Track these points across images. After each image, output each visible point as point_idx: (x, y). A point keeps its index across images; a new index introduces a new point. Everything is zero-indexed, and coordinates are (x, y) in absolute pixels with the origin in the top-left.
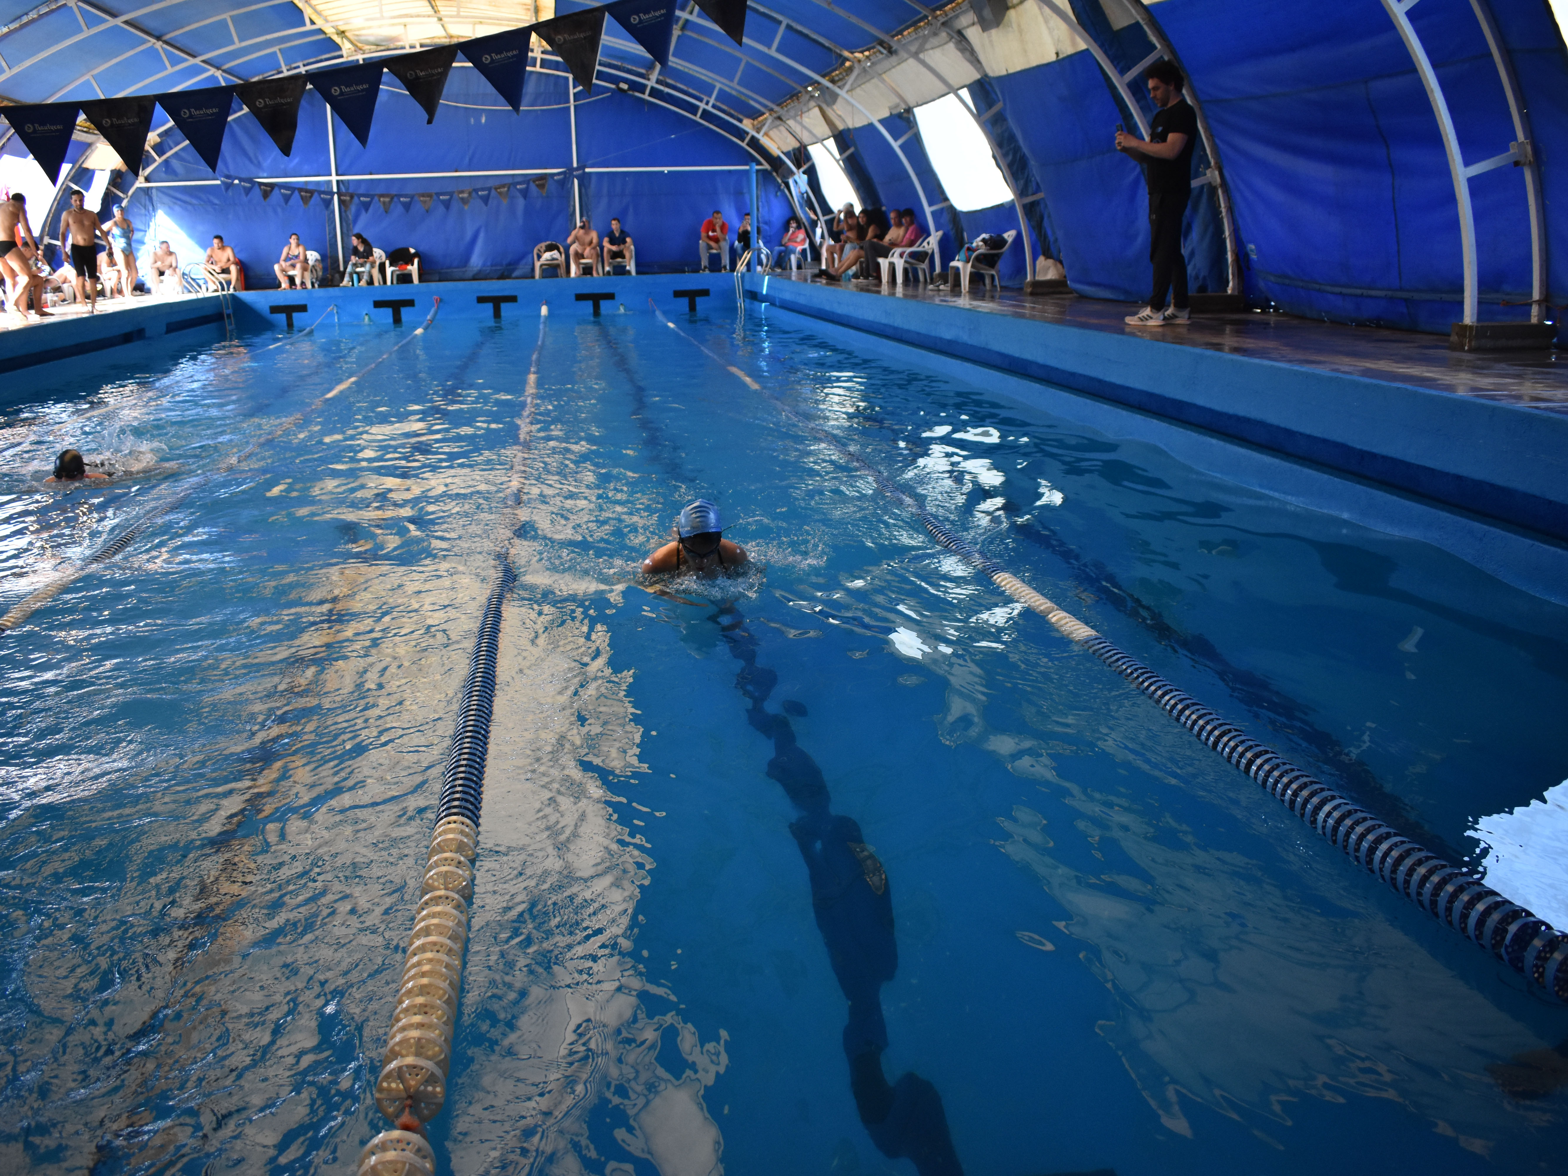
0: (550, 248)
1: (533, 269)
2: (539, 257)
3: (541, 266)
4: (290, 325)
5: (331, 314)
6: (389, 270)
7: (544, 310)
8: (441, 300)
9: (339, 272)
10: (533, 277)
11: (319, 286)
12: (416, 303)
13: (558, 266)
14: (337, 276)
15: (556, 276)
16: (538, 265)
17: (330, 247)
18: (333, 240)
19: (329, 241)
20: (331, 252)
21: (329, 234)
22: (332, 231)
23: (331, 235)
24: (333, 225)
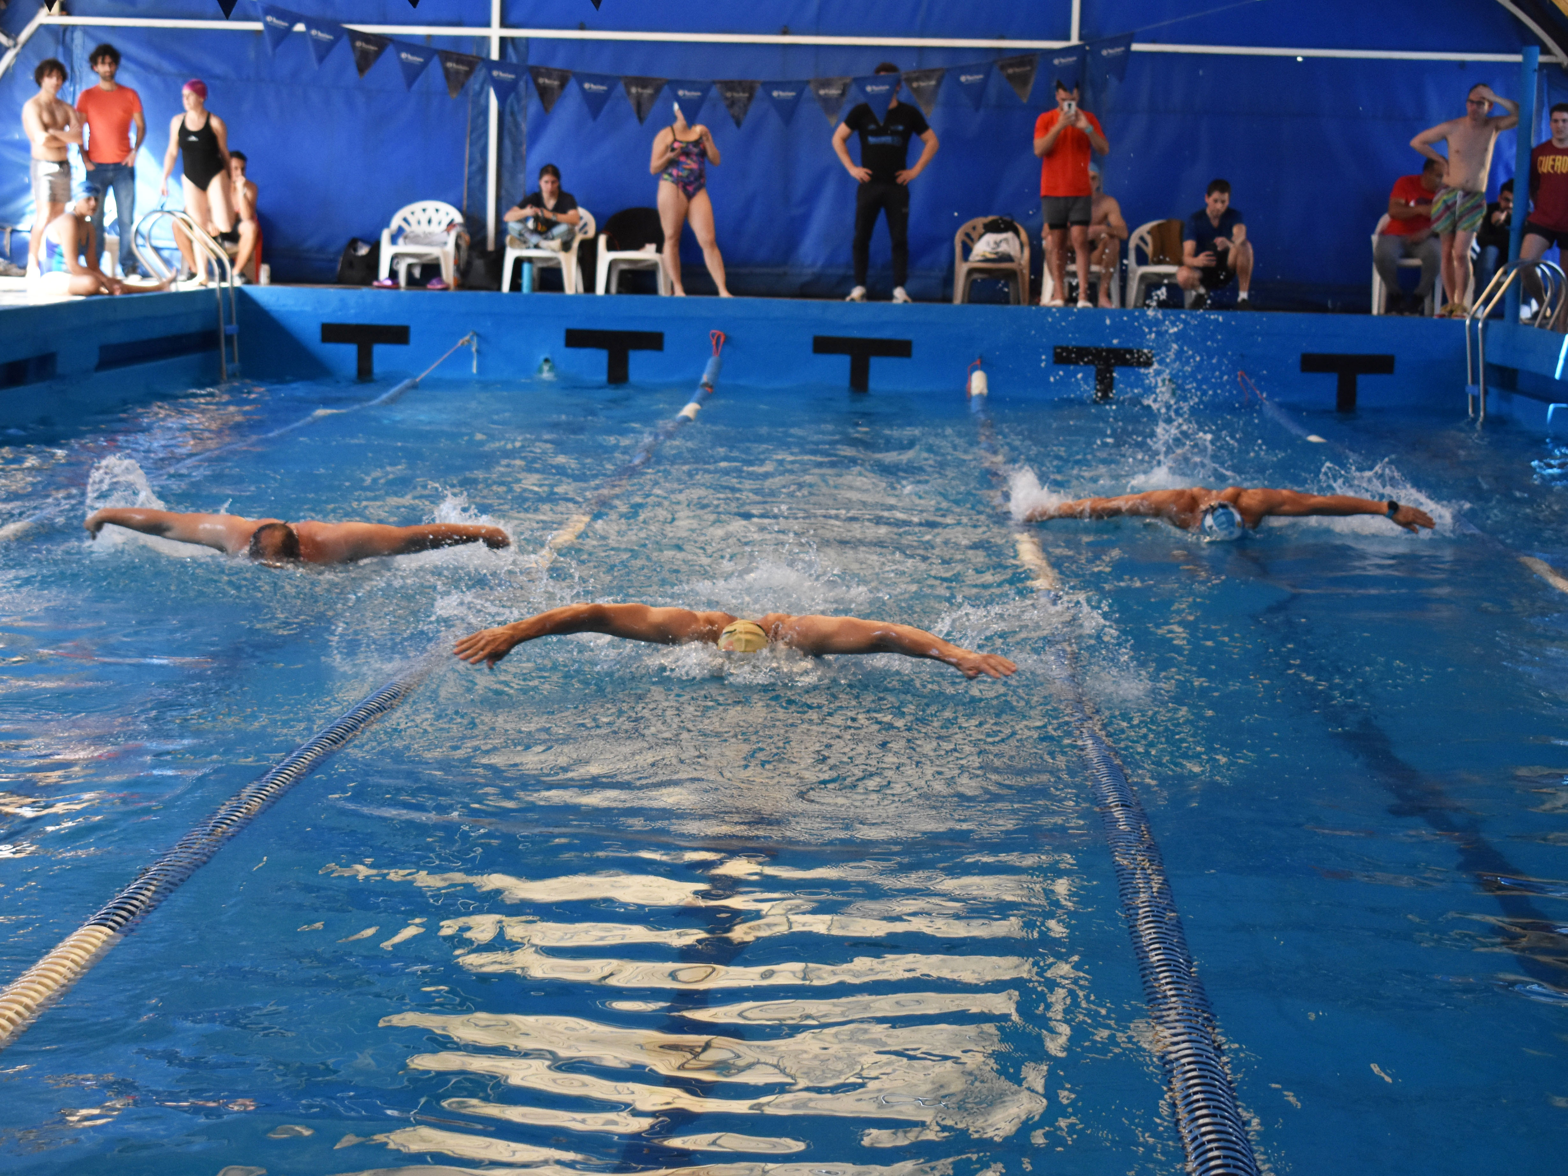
0: (992, 228)
1: (949, 280)
2: (967, 250)
3: (971, 271)
4: (365, 373)
5: (464, 355)
6: (605, 257)
7: (978, 383)
8: (728, 340)
9: (484, 254)
10: (948, 299)
12: (667, 341)
13: (1011, 275)
14: (479, 263)
15: (1004, 299)
16: (962, 269)
17: (469, 196)
18: (478, 178)
19: (469, 179)
20: (468, 207)
21: (471, 164)
22: (478, 156)
23: (474, 167)
24: (482, 142)
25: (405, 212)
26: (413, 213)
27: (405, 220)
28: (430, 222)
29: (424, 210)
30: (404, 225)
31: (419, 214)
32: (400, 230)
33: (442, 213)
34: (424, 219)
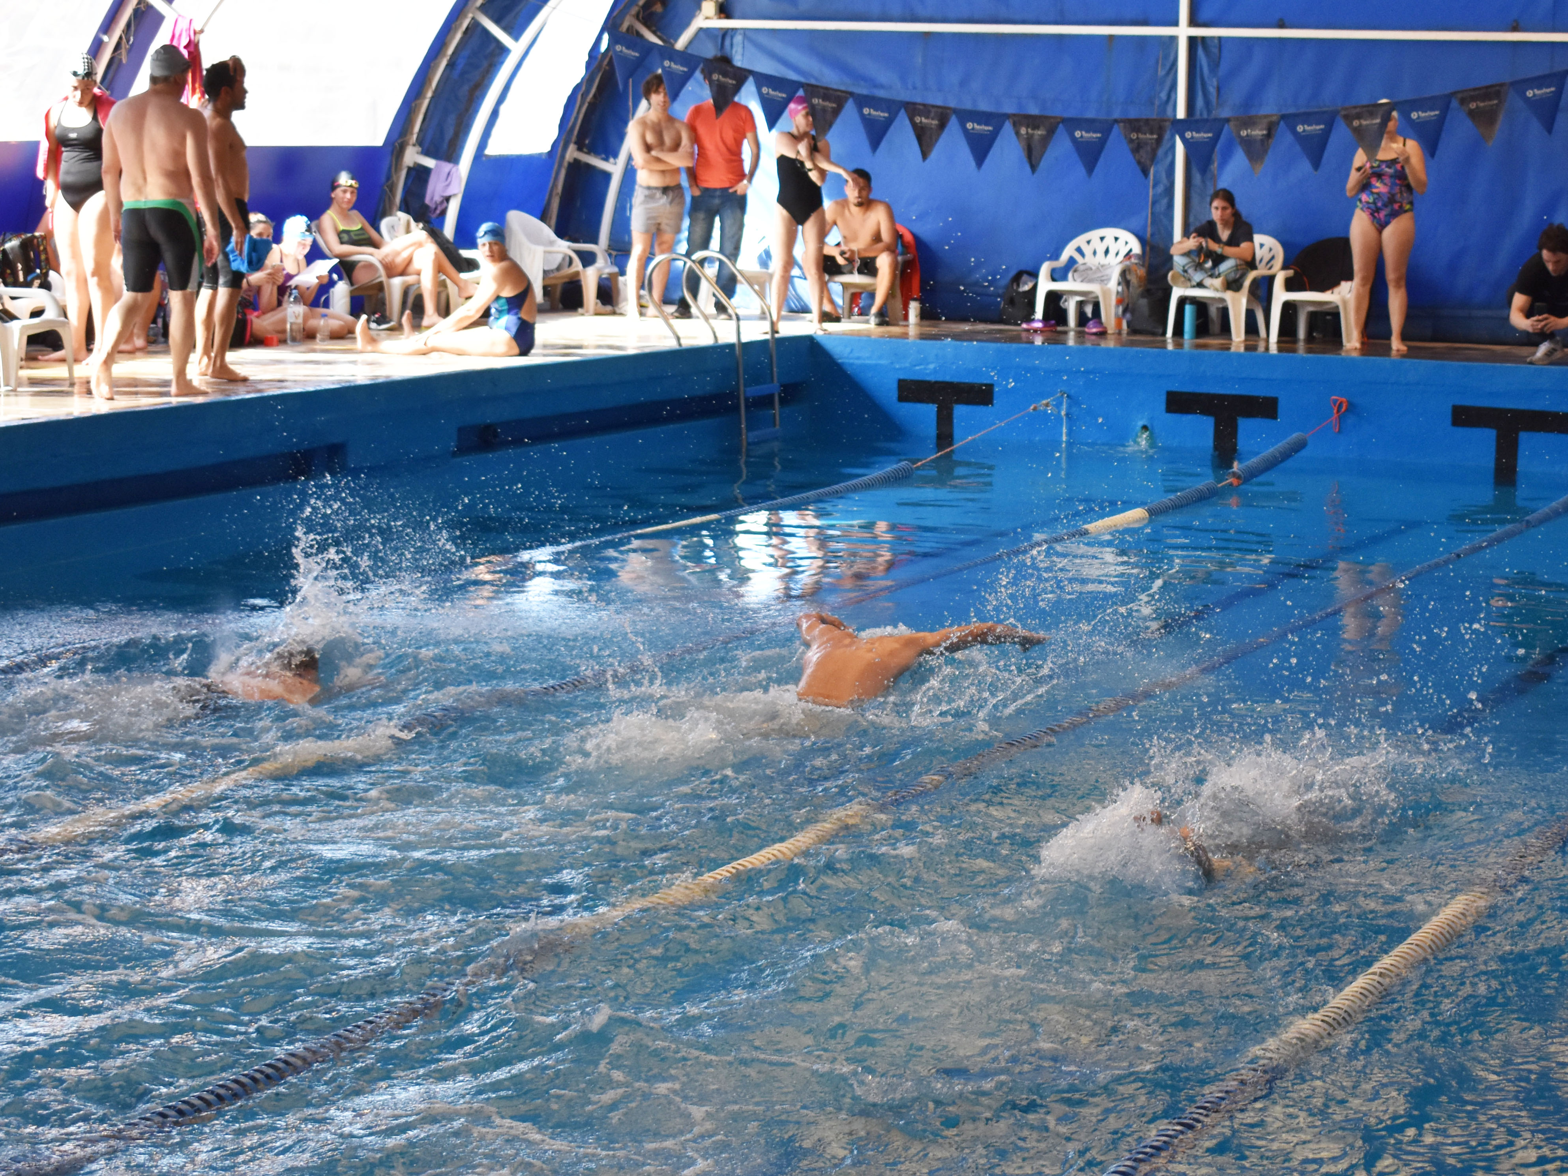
17: (1153, 223)
18: (1165, 201)
19: (1154, 203)
20: (1152, 235)
21: (1154, 186)
22: (1164, 175)
23: (1160, 189)
24: (1169, 159)
25: (1079, 241)
26: (1088, 242)
27: (1079, 250)
28: (1107, 252)
29: (1102, 239)
30: (1077, 257)
31: (1096, 243)
32: (1072, 261)
33: (1121, 242)
34: (1101, 248)
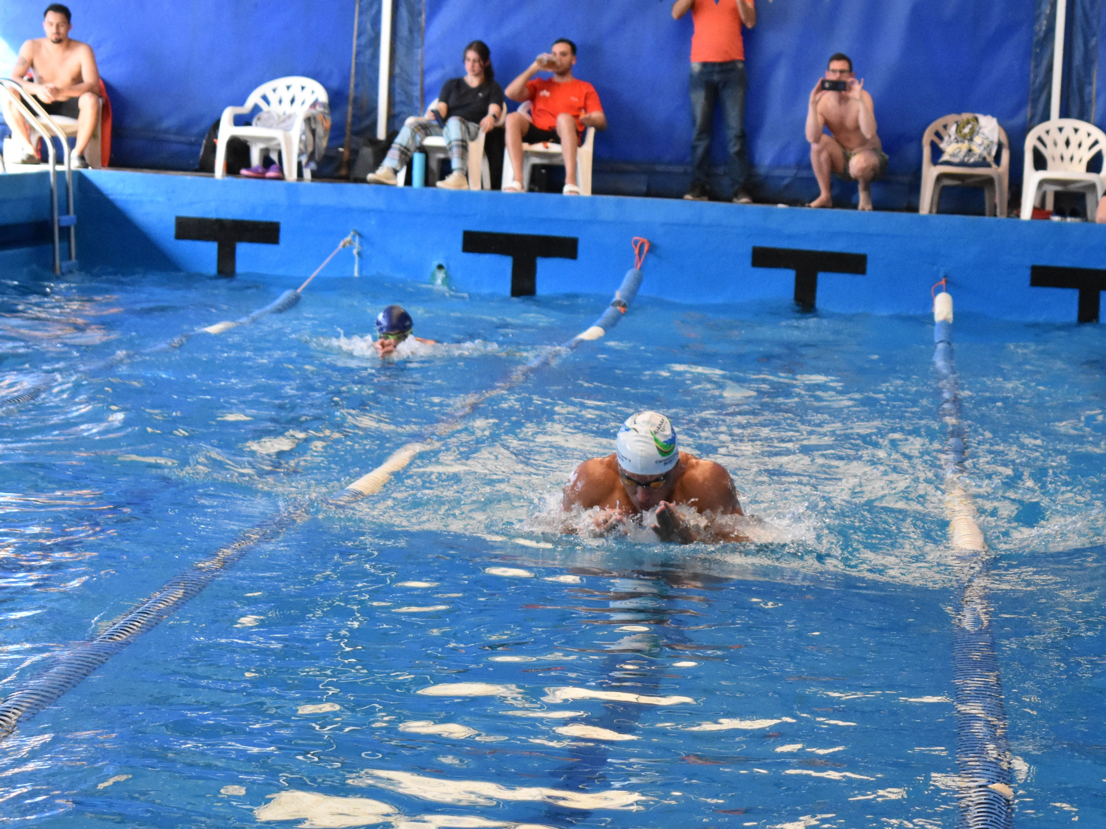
1: (915, 186)
2: (937, 152)
3: (941, 177)
5: (347, 255)
7: (942, 307)
8: (653, 248)
9: (373, 142)
10: (914, 208)
11: (316, 176)
12: (583, 247)
13: (986, 183)
14: (367, 152)
15: (980, 210)
16: (930, 174)
17: (357, 74)
18: (369, 52)
19: (358, 53)
20: (356, 85)
22: (368, 26)
23: (365, 39)
25: (265, 88)
26: (274, 90)
27: (264, 98)
28: (293, 100)
29: (288, 87)
31: (283, 92)
33: (306, 91)
34: (287, 96)
